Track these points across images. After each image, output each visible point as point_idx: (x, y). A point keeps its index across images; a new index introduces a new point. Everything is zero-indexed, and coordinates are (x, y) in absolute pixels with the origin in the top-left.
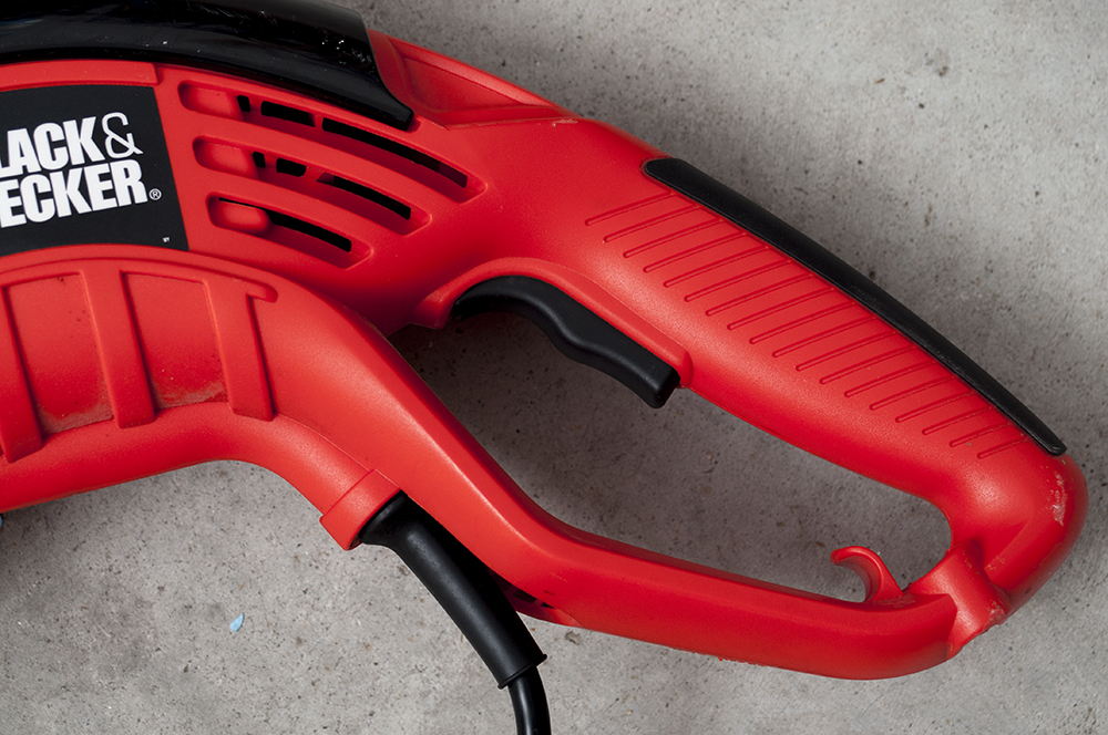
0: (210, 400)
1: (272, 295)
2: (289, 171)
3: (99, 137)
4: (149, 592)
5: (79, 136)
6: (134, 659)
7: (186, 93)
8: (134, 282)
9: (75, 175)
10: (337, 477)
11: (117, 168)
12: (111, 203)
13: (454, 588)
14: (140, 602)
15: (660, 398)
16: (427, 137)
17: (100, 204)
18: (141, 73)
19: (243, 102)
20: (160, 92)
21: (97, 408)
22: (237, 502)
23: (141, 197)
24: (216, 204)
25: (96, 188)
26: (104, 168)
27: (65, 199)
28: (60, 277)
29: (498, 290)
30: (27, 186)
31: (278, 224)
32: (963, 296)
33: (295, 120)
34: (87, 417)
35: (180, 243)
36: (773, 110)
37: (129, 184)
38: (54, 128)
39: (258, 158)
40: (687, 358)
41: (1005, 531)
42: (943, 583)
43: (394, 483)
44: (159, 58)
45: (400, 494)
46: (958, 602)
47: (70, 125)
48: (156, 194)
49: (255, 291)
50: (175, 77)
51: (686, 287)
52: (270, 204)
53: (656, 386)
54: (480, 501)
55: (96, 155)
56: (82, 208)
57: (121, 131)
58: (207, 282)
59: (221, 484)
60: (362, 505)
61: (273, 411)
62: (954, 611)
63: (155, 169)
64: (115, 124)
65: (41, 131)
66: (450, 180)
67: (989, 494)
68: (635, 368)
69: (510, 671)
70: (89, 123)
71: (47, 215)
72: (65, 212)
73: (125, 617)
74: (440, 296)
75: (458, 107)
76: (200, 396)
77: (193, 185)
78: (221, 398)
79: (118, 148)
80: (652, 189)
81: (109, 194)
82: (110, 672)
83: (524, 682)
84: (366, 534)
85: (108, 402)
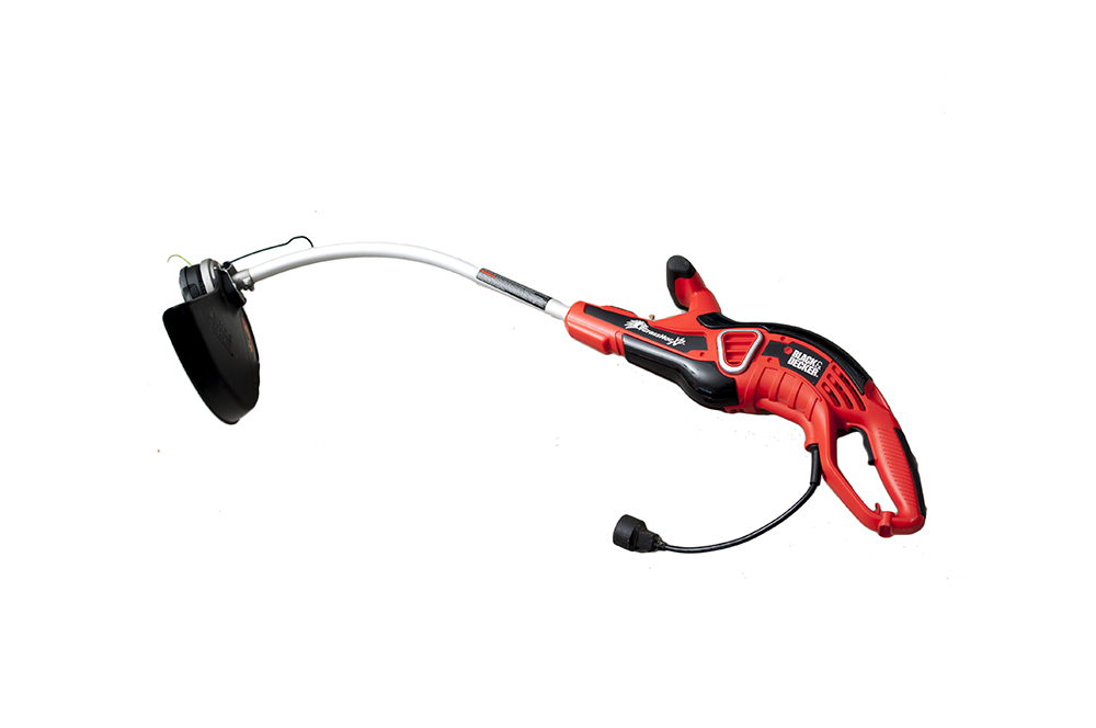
1: (822, 401)
2: (840, 389)
3: (816, 364)
5: (813, 361)
7: (834, 367)
9: (808, 366)
10: (811, 435)
11: (815, 369)
12: (810, 373)
15: (869, 463)
16: (865, 399)
17: (808, 372)
18: (830, 360)
19: (841, 375)
20: (830, 364)
21: (785, 401)
23: (814, 375)
24: (825, 384)
25: (810, 370)
26: (813, 368)
27: (804, 368)
28: (794, 377)
30: (800, 363)
31: (831, 394)
33: (847, 383)
34: (782, 401)
35: (814, 385)
37: (814, 373)
38: (811, 357)
39: (837, 383)
41: (903, 516)
42: (884, 515)
43: (818, 442)
44: (834, 360)
45: (817, 444)
47: (813, 359)
48: (817, 376)
49: (819, 399)
50: (834, 363)
51: (885, 448)
52: (833, 391)
55: (813, 365)
56: (806, 371)
57: (820, 365)
58: (814, 393)
60: (811, 442)
61: (809, 420)
63: (820, 373)
64: (819, 363)
65: (809, 357)
66: (862, 407)
67: (905, 509)
70: (816, 361)
71: (800, 368)
72: (802, 370)
74: (848, 424)
75: (874, 398)
76: (800, 409)
77: (824, 378)
78: (802, 412)
79: (817, 367)
80: (893, 432)
83: (815, 484)
84: (809, 448)
85: (787, 402)
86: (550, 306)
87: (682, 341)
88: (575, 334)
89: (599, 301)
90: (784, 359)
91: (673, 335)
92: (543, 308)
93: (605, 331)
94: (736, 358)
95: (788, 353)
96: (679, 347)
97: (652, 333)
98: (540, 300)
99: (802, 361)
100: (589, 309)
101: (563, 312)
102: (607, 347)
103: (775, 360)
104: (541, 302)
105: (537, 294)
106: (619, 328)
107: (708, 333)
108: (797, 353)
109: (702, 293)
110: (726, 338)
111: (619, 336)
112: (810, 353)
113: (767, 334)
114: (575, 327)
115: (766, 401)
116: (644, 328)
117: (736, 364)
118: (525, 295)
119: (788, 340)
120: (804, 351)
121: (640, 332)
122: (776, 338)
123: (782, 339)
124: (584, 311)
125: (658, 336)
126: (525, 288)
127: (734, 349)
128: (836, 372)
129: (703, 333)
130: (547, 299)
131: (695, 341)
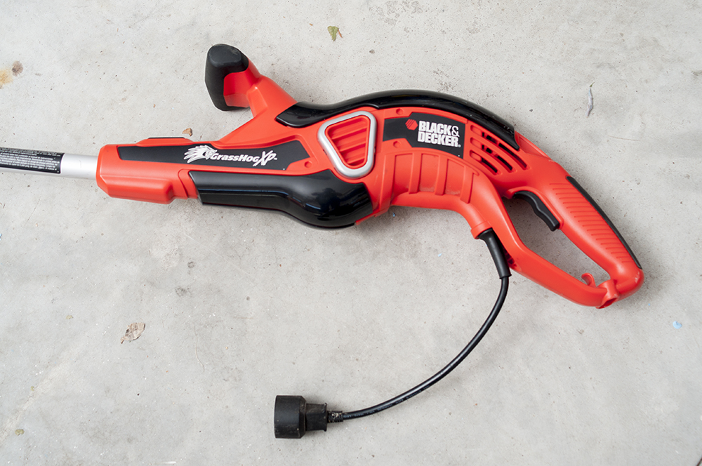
0: (456, 195)
1: (478, 175)
2: (489, 151)
3: (451, 130)
4: (422, 242)
5: (447, 128)
6: (414, 255)
7: (472, 127)
8: (449, 161)
9: (444, 136)
10: (477, 220)
11: (453, 138)
12: (449, 145)
13: (496, 253)
14: (420, 243)
15: (553, 229)
16: (520, 154)
17: (447, 144)
18: (464, 120)
19: (483, 134)
20: (466, 125)
21: (432, 188)
22: (448, 228)
23: (456, 145)
24: (471, 152)
25: (447, 140)
26: (450, 137)
27: (440, 141)
28: (435, 156)
29: (525, 194)
30: (433, 135)
31: (483, 161)
32: (628, 235)
33: (494, 141)
34: (429, 190)
35: (462, 157)
36: (597, 180)
37: (454, 142)
38: (442, 125)
39: (483, 147)
40: (563, 221)
41: (624, 279)
42: (606, 285)
43: (491, 226)
44: (469, 119)
45: (491, 228)
46: (608, 290)
47: (446, 126)
48: (460, 146)
49: (475, 172)
50: (471, 123)
51: (568, 205)
52: (484, 157)
53: (554, 225)
54: (509, 233)
55: (449, 133)
56: (443, 144)
57: (456, 131)
58: (465, 167)
59: (446, 223)
60: (482, 228)
61: (469, 202)
62: (606, 293)
63: (461, 141)
64: (455, 129)
65: (439, 125)
66: (524, 165)
67: (621, 269)
68: (550, 220)
69: (503, 275)
70: (450, 127)
71: (435, 143)
72: (439, 143)
73: (415, 245)
74: (512, 191)
75: (528, 150)
76: (454, 193)
77: (468, 146)
78: (458, 195)
79: (454, 134)
80: (567, 182)
81: (450, 143)
82: (408, 256)
83: (505, 279)
84: (480, 236)
85: (435, 188)
86: (65, 165)
87: (272, 156)
88: (115, 192)
89: (134, 138)
90: (412, 136)
91: (256, 151)
92: (57, 171)
93: (159, 175)
94: (354, 157)
95: (412, 127)
96: (270, 164)
97: (226, 158)
98: (47, 164)
99: (434, 132)
100: (127, 152)
101: (90, 167)
102: (169, 194)
103: (403, 143)
104: (50, 163)
105: (40, 155)
106: (180, 166)
107: (302, 134)
108: (423, 125)
109: (261, 84)
110: (330, 132)
111: (184, 176)
112: (439, 120)
113: (378, 113)
114: (118, 183)
115: (405, 196)
116: (212, 154)
117: (358, 164)
118: (24, 161)
119: (405, 112)
120: (432, 119)
121: (210, 162)
122: (390, 113)
123: (397, 111)
124: (120, 157)
125: (236, 158)
126: (19, 153)
127: (347, 144)
128: (476, 132)
129: (293, 137)
130: (59, 157)
131: (288, 149)
